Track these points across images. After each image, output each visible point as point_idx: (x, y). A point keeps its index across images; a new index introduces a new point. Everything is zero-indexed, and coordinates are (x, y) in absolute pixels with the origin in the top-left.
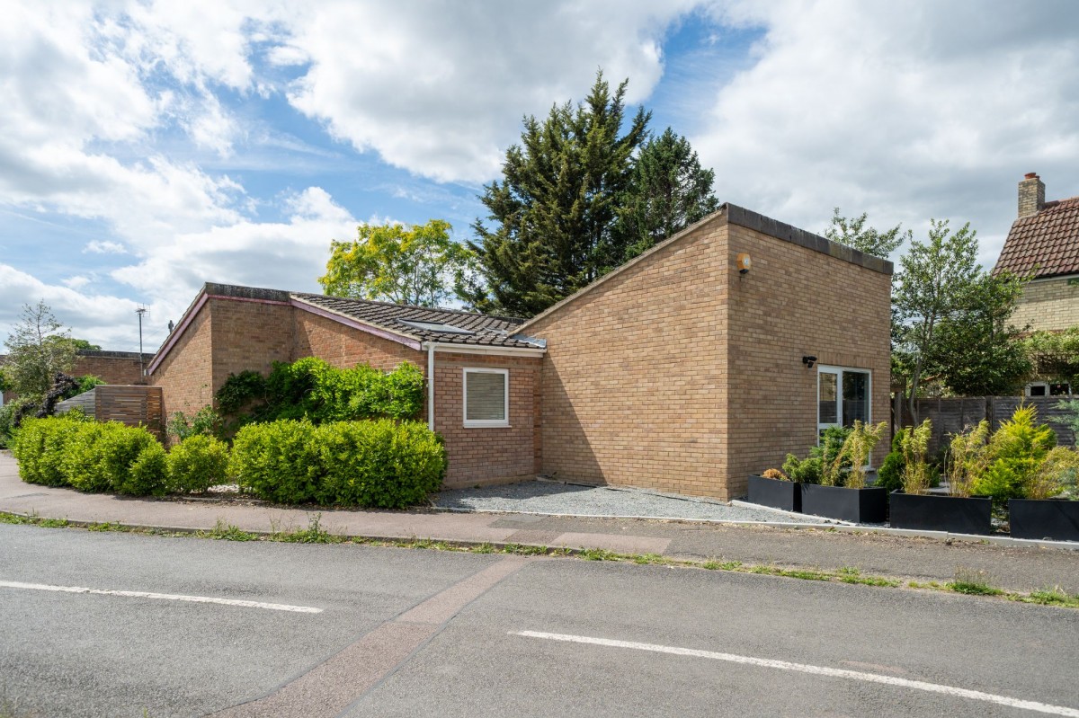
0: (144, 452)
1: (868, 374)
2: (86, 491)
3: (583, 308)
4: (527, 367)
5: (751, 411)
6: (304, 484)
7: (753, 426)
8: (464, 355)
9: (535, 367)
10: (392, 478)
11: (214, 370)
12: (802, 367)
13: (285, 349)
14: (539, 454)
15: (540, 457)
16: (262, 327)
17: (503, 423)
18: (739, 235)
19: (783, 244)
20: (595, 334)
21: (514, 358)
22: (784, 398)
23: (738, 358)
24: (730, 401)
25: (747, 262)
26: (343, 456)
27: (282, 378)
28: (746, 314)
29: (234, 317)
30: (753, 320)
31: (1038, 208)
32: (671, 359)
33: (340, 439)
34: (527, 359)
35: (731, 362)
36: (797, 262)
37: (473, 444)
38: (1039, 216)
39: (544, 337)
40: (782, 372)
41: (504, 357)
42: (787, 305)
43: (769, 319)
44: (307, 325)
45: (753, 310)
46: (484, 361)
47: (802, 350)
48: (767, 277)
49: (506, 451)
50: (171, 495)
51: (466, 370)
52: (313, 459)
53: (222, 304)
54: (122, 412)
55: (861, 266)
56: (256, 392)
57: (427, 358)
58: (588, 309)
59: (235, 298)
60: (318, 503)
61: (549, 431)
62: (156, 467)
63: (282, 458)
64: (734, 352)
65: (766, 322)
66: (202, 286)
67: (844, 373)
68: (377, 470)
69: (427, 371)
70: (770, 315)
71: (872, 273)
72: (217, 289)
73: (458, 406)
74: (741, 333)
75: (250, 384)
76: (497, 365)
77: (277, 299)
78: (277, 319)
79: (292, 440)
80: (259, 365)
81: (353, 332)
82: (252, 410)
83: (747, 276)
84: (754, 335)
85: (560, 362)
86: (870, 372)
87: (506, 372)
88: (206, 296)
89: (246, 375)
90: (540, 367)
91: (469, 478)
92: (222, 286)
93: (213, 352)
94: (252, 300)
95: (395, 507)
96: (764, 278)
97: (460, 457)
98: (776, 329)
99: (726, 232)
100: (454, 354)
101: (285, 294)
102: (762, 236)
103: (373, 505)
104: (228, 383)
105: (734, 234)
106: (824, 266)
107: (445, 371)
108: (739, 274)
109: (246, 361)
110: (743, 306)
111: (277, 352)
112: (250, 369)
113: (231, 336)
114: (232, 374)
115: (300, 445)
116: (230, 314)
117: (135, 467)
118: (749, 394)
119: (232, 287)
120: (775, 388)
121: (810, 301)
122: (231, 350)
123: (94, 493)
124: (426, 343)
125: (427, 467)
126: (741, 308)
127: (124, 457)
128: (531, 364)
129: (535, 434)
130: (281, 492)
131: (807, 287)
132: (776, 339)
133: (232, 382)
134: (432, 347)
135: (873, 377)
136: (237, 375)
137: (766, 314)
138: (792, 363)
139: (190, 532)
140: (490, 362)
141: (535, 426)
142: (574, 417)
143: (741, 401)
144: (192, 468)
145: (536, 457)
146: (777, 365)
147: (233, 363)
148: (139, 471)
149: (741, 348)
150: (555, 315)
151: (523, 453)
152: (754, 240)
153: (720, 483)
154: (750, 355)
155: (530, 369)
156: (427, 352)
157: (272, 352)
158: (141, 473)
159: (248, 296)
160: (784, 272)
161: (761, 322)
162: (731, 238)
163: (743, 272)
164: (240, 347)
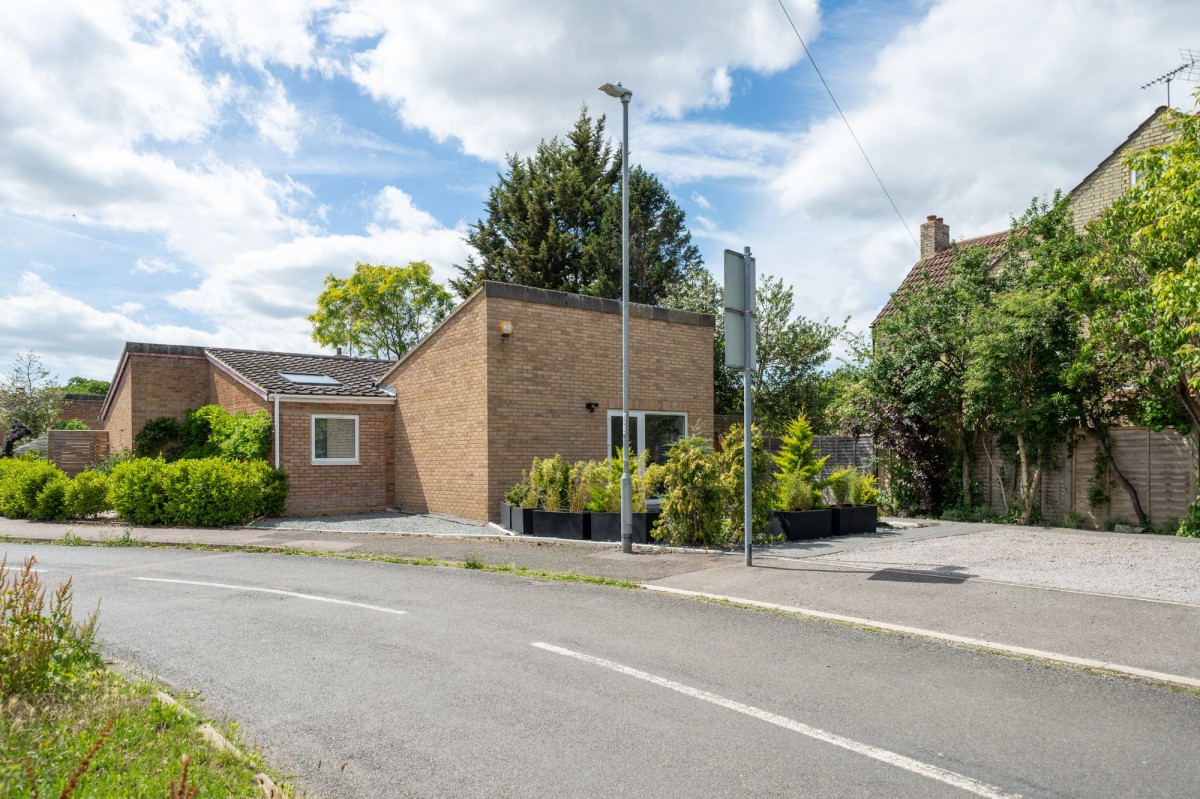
0: (48, 484)
1: (684, 417)
2: (12, 518)
3: (416, 363)
4: (380, 413)
5: (517, 450)
6: (153, 508)
7: (521, 462)
8: (312, 404)
9: (387, 413)
10: (211, 503)
11: (133, 417)
12: (586, 412)
13: (200, 398)
14: (391, 488)
15: (393, 490)
16: (178, 379)
17: (355, 460)
18: (500, 305)
19: (559, 309)
20: (422, 385)
21: (364, 406)
22: (561, 439)
23: (501, 406)
24: (491, 442)
25: (507, 327)
26: (178, 486)
27: (191, 423)
28: (510, 370)
29: (152, 371)
30: (519, 375)
31: (936, 249)
32: (460, 406)
33: (178, 473)
34: (378, 406)
35: (492, 410)
36: (578, 323)
37: (321, 479)
38: (935, 258)
39: (395, 386)
40: (558, 416)
41: (354, 405)
42: (564, 360)
43: (540, 372)
44: (216, 377)
45: (518, 364)
46: (333, 409)
47: (584, 398)
48: (536, 338)
49: (356, 485)
50: (70, 519)
51: (314, 417)
52: (157, 489)
53: (140, 360)
54: (72, 453)
55: (668, 322)
56: (171, 436)
57: (273, 407)
58: (418, 364)
59: (153, 355)
60: (163, 523)
61: (398, 468)
62: (57, 495)
63: (136, 487)
64: (495, 402)
65: (537, 376)
66: (124, 346)
67: (646, 416)
68: (200, 497)
69: (273, 418)
70: (541, 369)
71: (684, 327)
72: (136, 347)
73: (306, 447)
74: (504, 386)
75: (165, 429)
76: (346, 411)
77: (192, 354)
78: (193, 371)
79: (144, 474)
80: (176, 412)
81: (241, 387)
82: (168, 451)
83: (511, 338)
84: (522, 387)
85: (405, 409)
86: (685, 414)
87: (356, 418)
88: (127, 354)
89: (164, 420)
90: (392, 413)
91: (317, 507)
92: (141, 344)
93: (132, 402)
94: (169, 356)
95: (215, 525)
96: (534, 339)
97: (308, 490)
98: (549, 381)
99: (486, 305)
100: (301, 404)
101: (201, 350)
102: (529, 304)
103: (199, 524)
104: (146, 428)
105: (492, 305)
106: (615, 324)
107: (293, 418)
108: (501, 338)
109: (164, 409)
110: (506, 363)
111: (193, 401)
112: (167, 416)
113: (150, 387)
114: (150, 420)
115: (148, 478)
116: (148, 369)
117: (40, 497)
118: (514, 435)
119: (151, 345)
120: (550, 430)
121: (596, 355)
122: (149, 399)
123: (17, 518)
124: (271, 395)
125: (238, 495)
126: (504, 365)
127: (33, 488)
128: (382, 410)
129: (386, 470)
130: (137, 516)
131: (590, 343)
132: (549, 389)
133: (151, 427)
134: (277, 398)
135: (689, 419)
136: (154, 421)
137: (535, 368)
138: (571, 409)
139: (50, 541)
140: (338, 409)
141: (387, 464)
142: (411, 456)
143: (505, 441)
144: (81, 496)
145: (387, 491)
146: (552, 411)
147: (151, 411)
148: (43, 500)
149: (504, 398)
150: (401, 368)
151: (374, 487)
152: (520, 309)
153: (483, 509)
154: (516, 403)
155: (380, 414)
156: (273, 402)
157: (188, 400)
158: (46, 501)
159: (166, 352)
160: (559, 332)
161: (531, 376)
162: (489, 308)
163: (505, 336)
164: (157, 397)
